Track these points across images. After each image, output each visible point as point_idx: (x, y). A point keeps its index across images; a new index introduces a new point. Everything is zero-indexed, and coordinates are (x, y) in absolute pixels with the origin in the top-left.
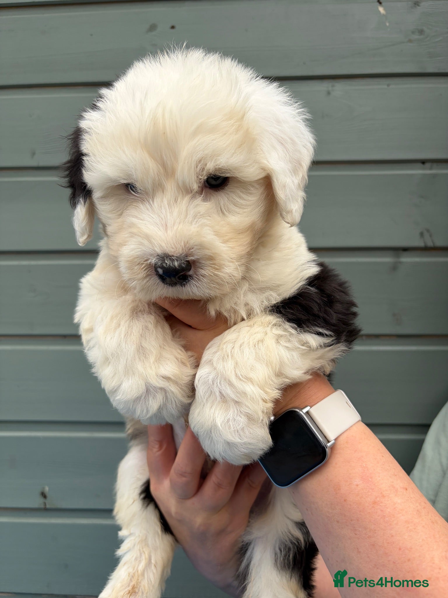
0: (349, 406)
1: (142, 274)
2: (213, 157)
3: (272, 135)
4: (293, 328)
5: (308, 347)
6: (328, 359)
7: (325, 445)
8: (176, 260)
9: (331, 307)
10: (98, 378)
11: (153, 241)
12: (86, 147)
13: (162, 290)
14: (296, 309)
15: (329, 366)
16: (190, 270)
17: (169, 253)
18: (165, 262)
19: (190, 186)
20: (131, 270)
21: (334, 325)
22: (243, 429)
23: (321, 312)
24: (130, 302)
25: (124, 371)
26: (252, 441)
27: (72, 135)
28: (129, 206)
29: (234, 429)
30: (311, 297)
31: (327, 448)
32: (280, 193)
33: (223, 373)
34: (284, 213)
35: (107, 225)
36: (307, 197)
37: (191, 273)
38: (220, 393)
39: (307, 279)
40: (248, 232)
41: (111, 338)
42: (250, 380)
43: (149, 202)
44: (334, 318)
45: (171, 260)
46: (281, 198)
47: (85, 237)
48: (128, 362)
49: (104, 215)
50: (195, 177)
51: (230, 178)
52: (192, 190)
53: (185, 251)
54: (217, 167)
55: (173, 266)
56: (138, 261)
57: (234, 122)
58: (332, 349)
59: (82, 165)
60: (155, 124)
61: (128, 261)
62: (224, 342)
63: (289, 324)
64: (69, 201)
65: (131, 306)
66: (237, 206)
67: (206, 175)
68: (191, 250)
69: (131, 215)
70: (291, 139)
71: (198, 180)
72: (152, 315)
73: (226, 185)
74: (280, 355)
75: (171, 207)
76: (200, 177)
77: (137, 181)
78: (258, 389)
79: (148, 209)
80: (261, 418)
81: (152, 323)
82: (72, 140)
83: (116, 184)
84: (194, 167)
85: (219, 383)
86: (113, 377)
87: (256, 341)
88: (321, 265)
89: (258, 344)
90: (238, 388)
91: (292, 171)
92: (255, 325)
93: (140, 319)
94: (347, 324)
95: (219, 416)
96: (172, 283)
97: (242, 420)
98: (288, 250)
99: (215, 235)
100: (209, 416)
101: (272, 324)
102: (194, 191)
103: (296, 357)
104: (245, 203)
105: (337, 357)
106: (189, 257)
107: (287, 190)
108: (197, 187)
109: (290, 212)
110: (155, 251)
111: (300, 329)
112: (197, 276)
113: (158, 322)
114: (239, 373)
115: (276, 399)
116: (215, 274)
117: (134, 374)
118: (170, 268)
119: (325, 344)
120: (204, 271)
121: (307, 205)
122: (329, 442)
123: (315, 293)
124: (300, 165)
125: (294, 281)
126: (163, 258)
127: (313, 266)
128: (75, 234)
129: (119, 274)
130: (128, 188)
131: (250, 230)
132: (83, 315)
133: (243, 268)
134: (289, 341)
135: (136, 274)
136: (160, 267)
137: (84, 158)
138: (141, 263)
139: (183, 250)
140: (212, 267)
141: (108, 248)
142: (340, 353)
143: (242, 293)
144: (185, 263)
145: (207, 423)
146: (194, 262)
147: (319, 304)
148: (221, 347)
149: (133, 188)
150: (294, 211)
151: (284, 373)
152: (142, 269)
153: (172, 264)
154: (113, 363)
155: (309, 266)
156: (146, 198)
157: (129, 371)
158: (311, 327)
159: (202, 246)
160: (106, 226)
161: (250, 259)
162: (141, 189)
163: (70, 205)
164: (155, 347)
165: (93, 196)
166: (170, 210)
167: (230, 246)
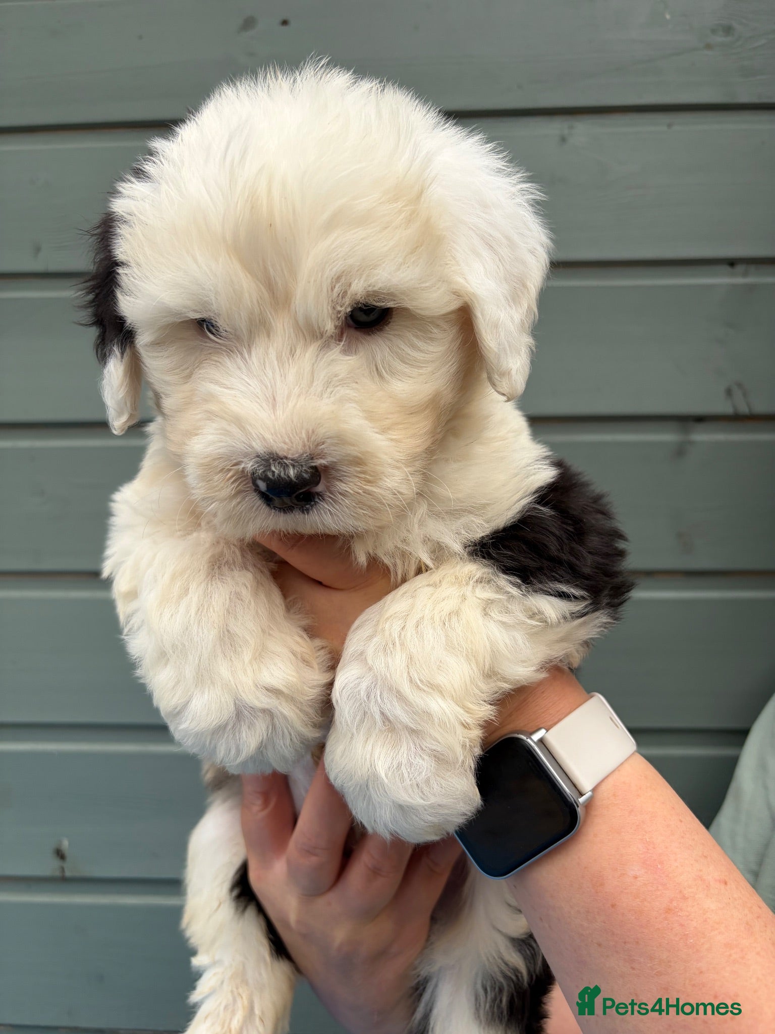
0: (616, 725)
1: (229, 490)
2: (363, 271)
3: (473, 229)
4: (514, 584)
5: (541, 620)
6: (578, 642)
7: (574, 800)
8: (291, 465)
9: (581, 542)
10: (148, 688)
11: (250, 429)
12: (122, 249)
13: (266, 518)
14: (517, 548)
15: (578, 653)
16: (317, 483)
17: (278, 452)
18: (270, 469)
19: (318, 325)
20: (207, 482)
21: (587, 577)
22: (427, 781)
23: (563, 553)
24: (207, 545)
25: (195, 677)
26: (444, 801)
27: (98, 227)
28: (204, 362)
29: (411, 782)
30: (543, 526)
31: (578, 807)
32: (488, 337)
33: (386, 677)
34: (496, 377)
35: (163, 396)
36: (537, 347)
37: (320, 488)
38: (382, 713)
39: (535, 493)
40: (426, 412)
41: (172, 615)
42: (437, 689)
43: (241, 354)
44: (587, 565)
45: (281, 466)
46: (490, 347)
47: (124, 418)
48: (202, 660)
49: (155, 377)
50: (329, 308)
51: (394, 310)
52: (323, 332)
53: (310, 447)
54: (370, 289)
55: (286, 477)
56: (221, 466)
57: (401, 205)
58: (584, 623)
59: (116, 283)
60: (252, 207)
61: (202, 465)
62: (385, 618)
63: (506, 577)
64: (94, 350)
65: (209, 554)
66: (406, 363)
67: (350, 304)
68: (321, 447)
69: (207, 378)
70: (508, 238)
71: (334, 313)
72: (249, 571)
73: (387, 323)
74: (492, 639)
75: (283, 365)
76: (339, 308)
77: (219, 315)
78: (453, 704)
79: (239, 368)
80: (461, 758)
81: (249, 586)
82: (98, 236)
83: (180, 320)
84: (326, 289)
85: (378, 696)
86: (173, 688)
87: (445, 615)
88: (558, 464)
89: (450, 620)
90: (414, 704)
91: (509, 299)
92: (443, 583)
93: (227, 580)
94: (611, 574)
95: (382, 758)
96: (285, 507)
97: (425, 764)
98: (501, 442)
99: (366, 418)
100: (362, 758)
101: (475, 579)
102: (327, 334)
103: (520, 642)
104: (422, 358)
105: (593, 636)
106: (317, 459)
107: (501, 333)
108: (333, 327)
109: (506, 374)
110: (252, 447)
111: (526, 587)
112: (332, 494)
113: (259, 584)
114: (415, 677)
115: (486, 721)
116: (366, 492)
117: (213, 683)
118: (279, 480)
119: (573, 613)
120: (344, 485)
121: (537, 360)
122: (581, 795)
123: (550, 516)
124: (525, 285)
125: (513, 496)
126: (267, 460)
127: (545, 467)
128: (106, 412)
129: (185, 489)
130: (203, 328)
131: (431, 408)
132: (118, 565)
133: (418, 478)
134: (507, 611)
135: (216, 489)
136: (260, 479)
137: (120, 271)
138: (227, 468)
139: (304, 446)
140: (359, 477)
141: (165, 437)
142: (599, 630)
143: (415, 521)
144: (309, 470)
145: (359, 771)
146: (326, 468)
147: (558, 538)
148: (380, 628)
149: (211, 328)
150: (513, 372)
151: (500, 671)
152: (228, 480)
153: (285, 474)
154: (175, 662)
155: (539, 468)
156: (235, 347)
157: (203, 677)
158: (547, 583)
159: (340, 439)
160: (161, 398)
161: (430, 460)
162: (228, 329)
163: (96, 358)
164: (253, 633)
165: (136, 342)
166: (282, 370)
167: (394, 437)
